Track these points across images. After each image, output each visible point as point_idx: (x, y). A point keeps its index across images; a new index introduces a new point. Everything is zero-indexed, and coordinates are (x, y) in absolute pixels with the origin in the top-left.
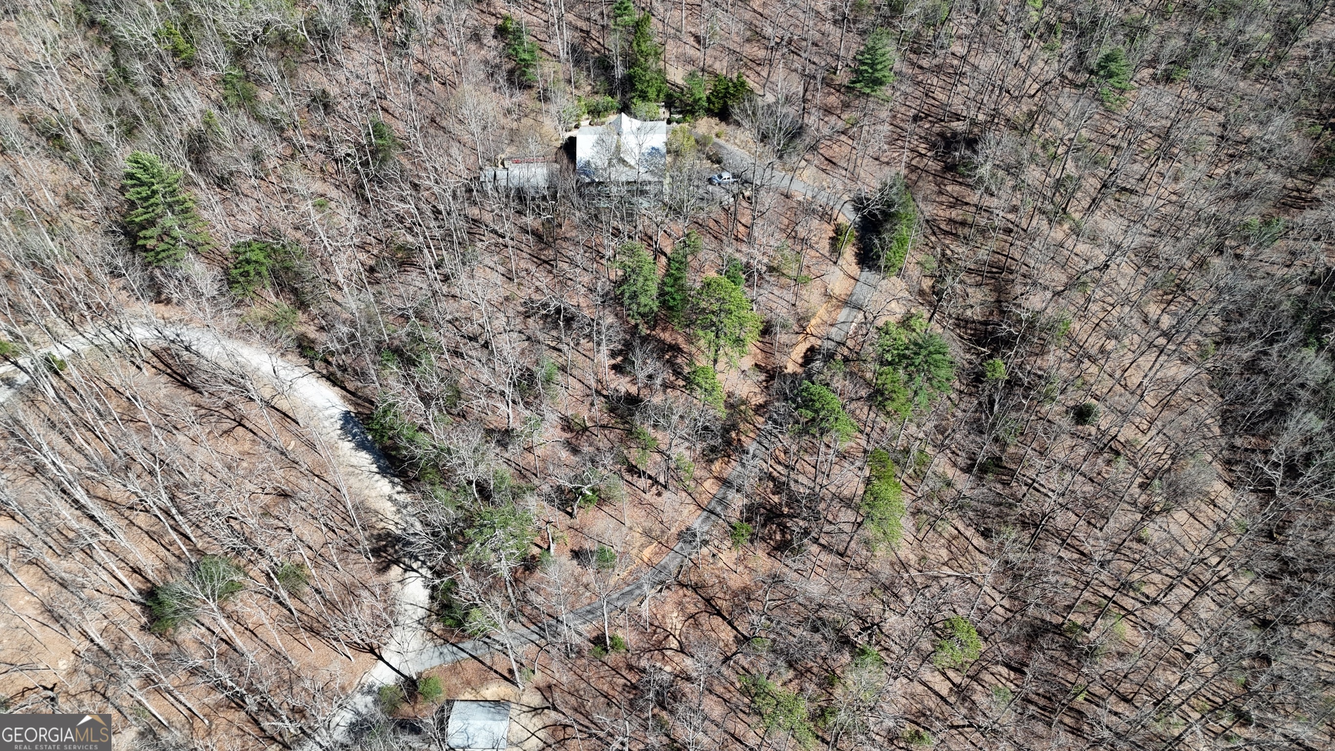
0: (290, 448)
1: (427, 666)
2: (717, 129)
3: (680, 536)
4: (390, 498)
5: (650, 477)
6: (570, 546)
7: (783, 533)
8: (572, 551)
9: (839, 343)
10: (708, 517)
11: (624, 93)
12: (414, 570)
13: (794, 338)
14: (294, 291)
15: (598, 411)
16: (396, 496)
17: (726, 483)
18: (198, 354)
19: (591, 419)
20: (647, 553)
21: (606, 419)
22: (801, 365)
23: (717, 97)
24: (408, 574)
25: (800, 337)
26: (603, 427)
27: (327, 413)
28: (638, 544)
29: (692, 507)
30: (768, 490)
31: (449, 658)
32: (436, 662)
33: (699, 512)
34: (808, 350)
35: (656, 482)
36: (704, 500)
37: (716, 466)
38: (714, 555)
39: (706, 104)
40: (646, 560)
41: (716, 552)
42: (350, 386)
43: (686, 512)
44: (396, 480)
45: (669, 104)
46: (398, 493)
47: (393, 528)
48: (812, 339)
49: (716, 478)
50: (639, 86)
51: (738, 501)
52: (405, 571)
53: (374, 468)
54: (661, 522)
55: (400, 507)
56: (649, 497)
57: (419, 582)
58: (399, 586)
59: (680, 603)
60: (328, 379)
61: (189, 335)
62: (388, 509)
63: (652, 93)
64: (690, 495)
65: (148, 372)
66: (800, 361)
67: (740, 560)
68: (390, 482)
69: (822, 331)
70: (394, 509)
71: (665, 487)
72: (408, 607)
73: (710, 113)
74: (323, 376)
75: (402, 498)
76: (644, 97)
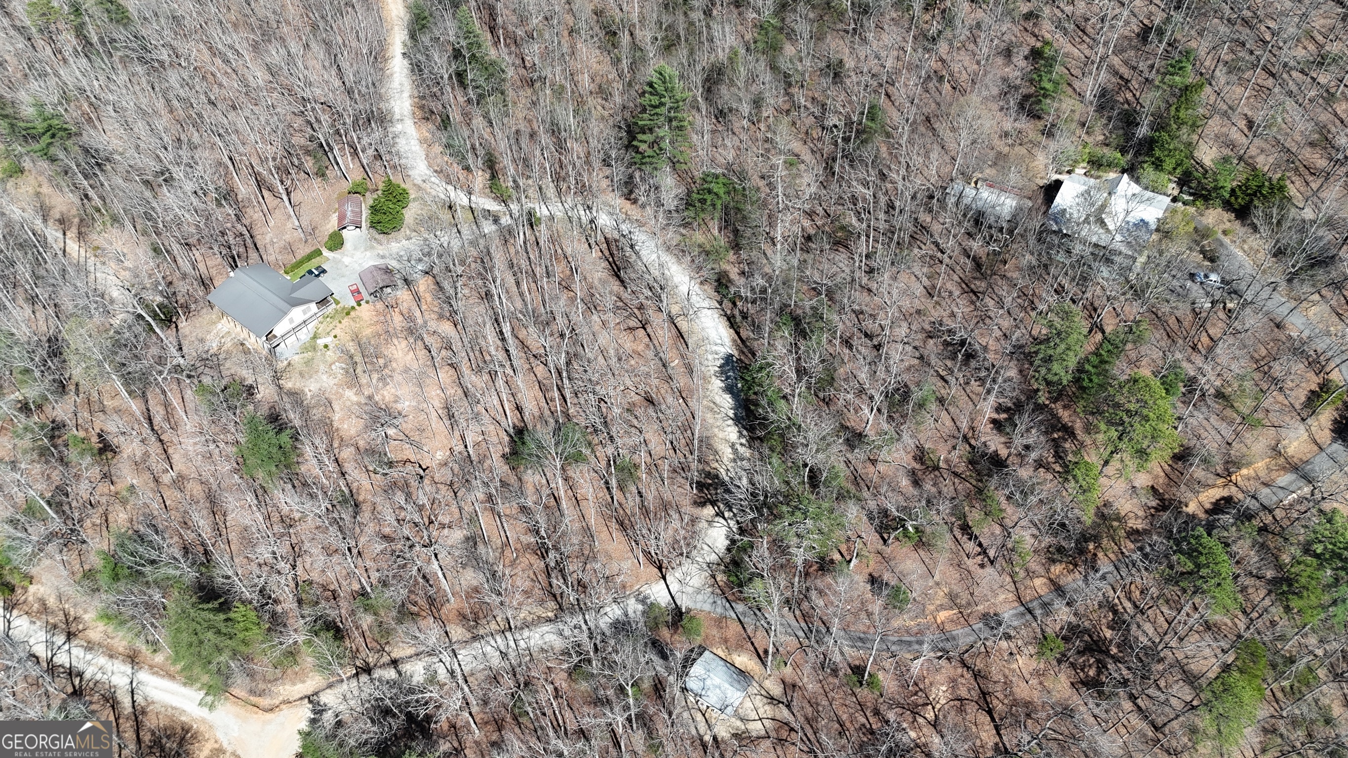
0: (672, 365)
1: (698, 606)
2: (1228, 225)
3: (985, 617)
4: (733, 446)
5: (980, 545)
6: (870, 570)
7: (1099, 672)
8: (870, 575)
9: (1264, 508)
10: (1023, 614)
11: (1136, 155)
12: (724, 518)
13: (1211, 479)
14: (736, 232)
15: (958, 457)
16: (738, 446)
17: (1059, 589)
18: (637, 253)
19: (947, 461)
20: (943, 616)
21: (962, 468)
22: (1207, 512)
23: (1244, 192)
24: (717, 519)
25: (1220, 481)
26: (956, 474)
27: (715, 348)
28: (938, 602)
29: (1011, 596)
30: (1104, 621)
31: (719, 610)
32: (707, 607)
33: (1016, 604)
34: (1223, 498)
35: (984, 552)
36: (1028, 595)
37: (1057, 569)
38: (1011, 654)
39: (1227, 196)
40: (939, 621)
41: (1015, 651)
42: (744, 334)
43: (1002, 597)
44: (745, 433)
45: (1184, 182)
46: (741, 444)
47: (724, 473)
48: (1234, 489)
49: (1051, 580)
50: (1157, 153)
51: (1063, 615)
52: (717, 515)
53: (731, 413)
54: (972, 594)
55: (737, 458)
56: (970, 563)
57: (724, 530)
58: (705, 525)
59: (953, 680)
60: (729, 319)
61: (640, 237)
62: (727, 453)
63: (1169, 164)
64: (1014, 582)
65: (595, 253)
66: (1208, 506)
67: (1037, 673)
68: (739, 432)
69: (1252, 486)
70: (731, 456)
71: (992, 562)
72: (705, 547)
73: (1227, 205)
74: (726, 315)
75: (742, 450)
76: (1158, 165)
